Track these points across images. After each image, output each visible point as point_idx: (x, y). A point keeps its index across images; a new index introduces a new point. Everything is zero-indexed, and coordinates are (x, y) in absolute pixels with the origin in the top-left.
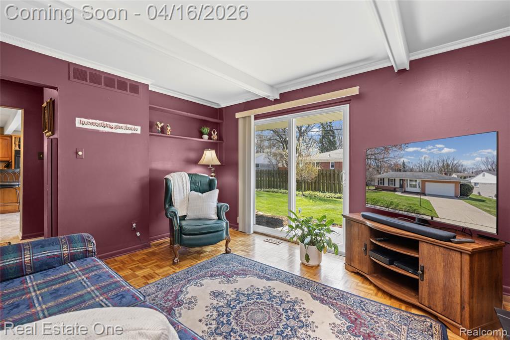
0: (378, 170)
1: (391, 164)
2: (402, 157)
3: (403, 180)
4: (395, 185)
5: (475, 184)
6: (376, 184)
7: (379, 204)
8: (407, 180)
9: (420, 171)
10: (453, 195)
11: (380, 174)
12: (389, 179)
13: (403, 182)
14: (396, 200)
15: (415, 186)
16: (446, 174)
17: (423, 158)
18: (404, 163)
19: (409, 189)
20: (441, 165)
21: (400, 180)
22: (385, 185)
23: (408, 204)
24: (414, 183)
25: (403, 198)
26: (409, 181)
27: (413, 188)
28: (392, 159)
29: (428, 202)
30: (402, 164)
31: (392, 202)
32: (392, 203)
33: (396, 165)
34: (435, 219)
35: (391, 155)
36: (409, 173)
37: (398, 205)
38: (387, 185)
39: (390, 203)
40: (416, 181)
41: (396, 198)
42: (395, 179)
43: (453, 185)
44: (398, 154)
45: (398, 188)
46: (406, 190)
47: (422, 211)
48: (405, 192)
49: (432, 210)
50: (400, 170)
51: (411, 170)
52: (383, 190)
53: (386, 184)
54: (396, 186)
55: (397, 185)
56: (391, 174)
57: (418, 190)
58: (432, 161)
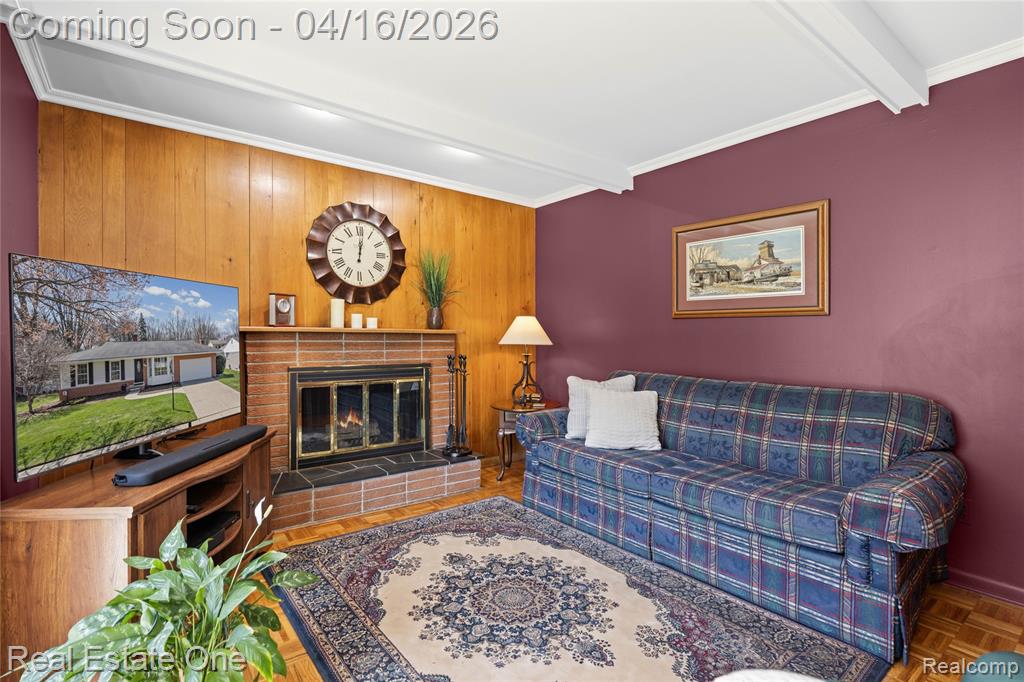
0: (71, 337)
1: (113, 322)
2: (138, 306)
3: (141, 360)
4: (123, 378)
5: (227, 354)
6: (65, 384)
7: (79, 447)
8: (150, 359)
9: (171, 339)
10: (210, 376)
11: (78, 349)
12: (107, 363)
13: (142, 366)
14: (127, 416)
15: (163, 372)
16: (203, 342)
17: (175, 313)
18: (142, 320)
19: (153, 380)
20: (197, 327)
21: (136, 361)
22: (95, 383)
23: (153, 414)
24: (162, 365)
25: (143, 404)
26: (153, 362)
27: (161, 376)
28: (114, 308)
29: (184, 396)
30: (138, 321)
31: (118, 424)
32: (116, 428)
33: (125, 323)
34: (193, 424)
35: (113, 296)
36: (152, 344)
37: (133, 425)
38: (104, 382)
39: (111, 430)
40: (166, 359)
41: (128, 410)
42: (123, 362)
43: (210, 358)
44: (130, 296)
45: (131, 383)
46: (149, 384)
47: (175, 420)
48: (148, 388)
49: (190, 411)
50: (135, 338)
51: (157, 337)
52: (90, 398)
53: (99, 379)
54: (127, 379)
55: (130, 376)
56: (113, 349)
57: (168, 378)
58: (187, 319)
